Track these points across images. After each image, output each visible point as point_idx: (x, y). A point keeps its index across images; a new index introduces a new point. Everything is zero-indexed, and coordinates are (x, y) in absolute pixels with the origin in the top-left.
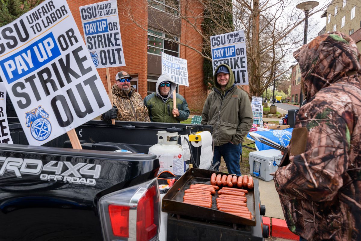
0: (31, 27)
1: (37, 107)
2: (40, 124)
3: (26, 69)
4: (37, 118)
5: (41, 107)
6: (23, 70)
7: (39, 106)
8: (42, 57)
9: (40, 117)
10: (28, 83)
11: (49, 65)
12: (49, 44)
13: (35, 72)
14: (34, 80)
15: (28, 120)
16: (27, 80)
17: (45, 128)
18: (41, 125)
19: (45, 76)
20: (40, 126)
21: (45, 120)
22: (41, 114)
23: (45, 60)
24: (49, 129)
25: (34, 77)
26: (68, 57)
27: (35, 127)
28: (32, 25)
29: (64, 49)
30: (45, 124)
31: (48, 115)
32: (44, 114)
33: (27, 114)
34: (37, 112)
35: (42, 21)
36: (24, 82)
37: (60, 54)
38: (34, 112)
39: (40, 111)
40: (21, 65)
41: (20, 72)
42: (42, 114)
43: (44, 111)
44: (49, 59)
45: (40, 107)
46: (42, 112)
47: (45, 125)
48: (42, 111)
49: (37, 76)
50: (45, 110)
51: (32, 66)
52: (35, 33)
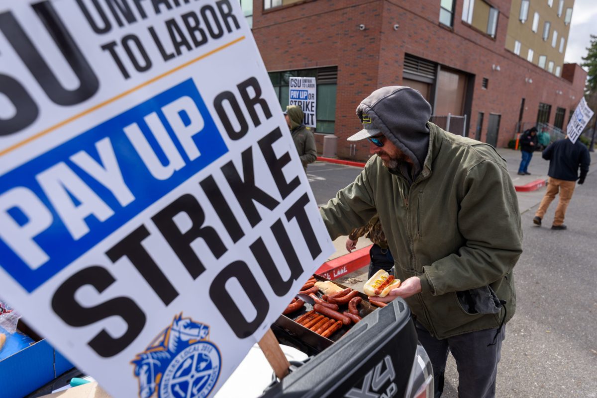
0: (105, 47)
1: (169, 321)
2: (186, 365)
3: (104, 213)
4: (173, 355)
5: (183, 316)
6: (91, 220)
7: (175, 319)
8: (165, 161)
9: (182, 345)
10: (124, 261)
11: (192, 187)
12: (185, 119)
13: (144, 218)
14: (146, 243)
15: (144, 377)
16: (114, 254)
17: (203, 365)
18: (191, 366)
19: (183, 222)
20: (187, 372)
21: (201, 346)
22: (184, 338)
23: (176, 173)
24: (215, 363)
25: (142, 232)
26: (247, 156)
27: (172, 382)
28: (106, 38)
29: (235, 136)
30: (200, 355)
31: (206, 327)
32: (195, 331)
33: (138, 363)
34: (173, 335)
35: (152, 30)
36: (106, 263)
37: (224, 150)
38: (162, 344)
39: (182, 330)
40: (77, 203)
41: (78, 230)
42: (188, 335)
43: (192, 325)
44: (191, 168)
45: (178, 319)
46: (188, 331)
47: (201, 358)
48: (185, 327)
49: (152, 227)
50: (196, 319)
51: (125, 197)
52: (126, 75)
